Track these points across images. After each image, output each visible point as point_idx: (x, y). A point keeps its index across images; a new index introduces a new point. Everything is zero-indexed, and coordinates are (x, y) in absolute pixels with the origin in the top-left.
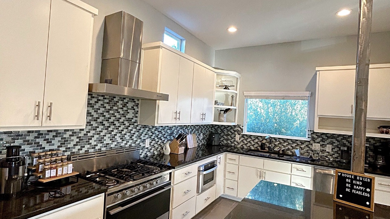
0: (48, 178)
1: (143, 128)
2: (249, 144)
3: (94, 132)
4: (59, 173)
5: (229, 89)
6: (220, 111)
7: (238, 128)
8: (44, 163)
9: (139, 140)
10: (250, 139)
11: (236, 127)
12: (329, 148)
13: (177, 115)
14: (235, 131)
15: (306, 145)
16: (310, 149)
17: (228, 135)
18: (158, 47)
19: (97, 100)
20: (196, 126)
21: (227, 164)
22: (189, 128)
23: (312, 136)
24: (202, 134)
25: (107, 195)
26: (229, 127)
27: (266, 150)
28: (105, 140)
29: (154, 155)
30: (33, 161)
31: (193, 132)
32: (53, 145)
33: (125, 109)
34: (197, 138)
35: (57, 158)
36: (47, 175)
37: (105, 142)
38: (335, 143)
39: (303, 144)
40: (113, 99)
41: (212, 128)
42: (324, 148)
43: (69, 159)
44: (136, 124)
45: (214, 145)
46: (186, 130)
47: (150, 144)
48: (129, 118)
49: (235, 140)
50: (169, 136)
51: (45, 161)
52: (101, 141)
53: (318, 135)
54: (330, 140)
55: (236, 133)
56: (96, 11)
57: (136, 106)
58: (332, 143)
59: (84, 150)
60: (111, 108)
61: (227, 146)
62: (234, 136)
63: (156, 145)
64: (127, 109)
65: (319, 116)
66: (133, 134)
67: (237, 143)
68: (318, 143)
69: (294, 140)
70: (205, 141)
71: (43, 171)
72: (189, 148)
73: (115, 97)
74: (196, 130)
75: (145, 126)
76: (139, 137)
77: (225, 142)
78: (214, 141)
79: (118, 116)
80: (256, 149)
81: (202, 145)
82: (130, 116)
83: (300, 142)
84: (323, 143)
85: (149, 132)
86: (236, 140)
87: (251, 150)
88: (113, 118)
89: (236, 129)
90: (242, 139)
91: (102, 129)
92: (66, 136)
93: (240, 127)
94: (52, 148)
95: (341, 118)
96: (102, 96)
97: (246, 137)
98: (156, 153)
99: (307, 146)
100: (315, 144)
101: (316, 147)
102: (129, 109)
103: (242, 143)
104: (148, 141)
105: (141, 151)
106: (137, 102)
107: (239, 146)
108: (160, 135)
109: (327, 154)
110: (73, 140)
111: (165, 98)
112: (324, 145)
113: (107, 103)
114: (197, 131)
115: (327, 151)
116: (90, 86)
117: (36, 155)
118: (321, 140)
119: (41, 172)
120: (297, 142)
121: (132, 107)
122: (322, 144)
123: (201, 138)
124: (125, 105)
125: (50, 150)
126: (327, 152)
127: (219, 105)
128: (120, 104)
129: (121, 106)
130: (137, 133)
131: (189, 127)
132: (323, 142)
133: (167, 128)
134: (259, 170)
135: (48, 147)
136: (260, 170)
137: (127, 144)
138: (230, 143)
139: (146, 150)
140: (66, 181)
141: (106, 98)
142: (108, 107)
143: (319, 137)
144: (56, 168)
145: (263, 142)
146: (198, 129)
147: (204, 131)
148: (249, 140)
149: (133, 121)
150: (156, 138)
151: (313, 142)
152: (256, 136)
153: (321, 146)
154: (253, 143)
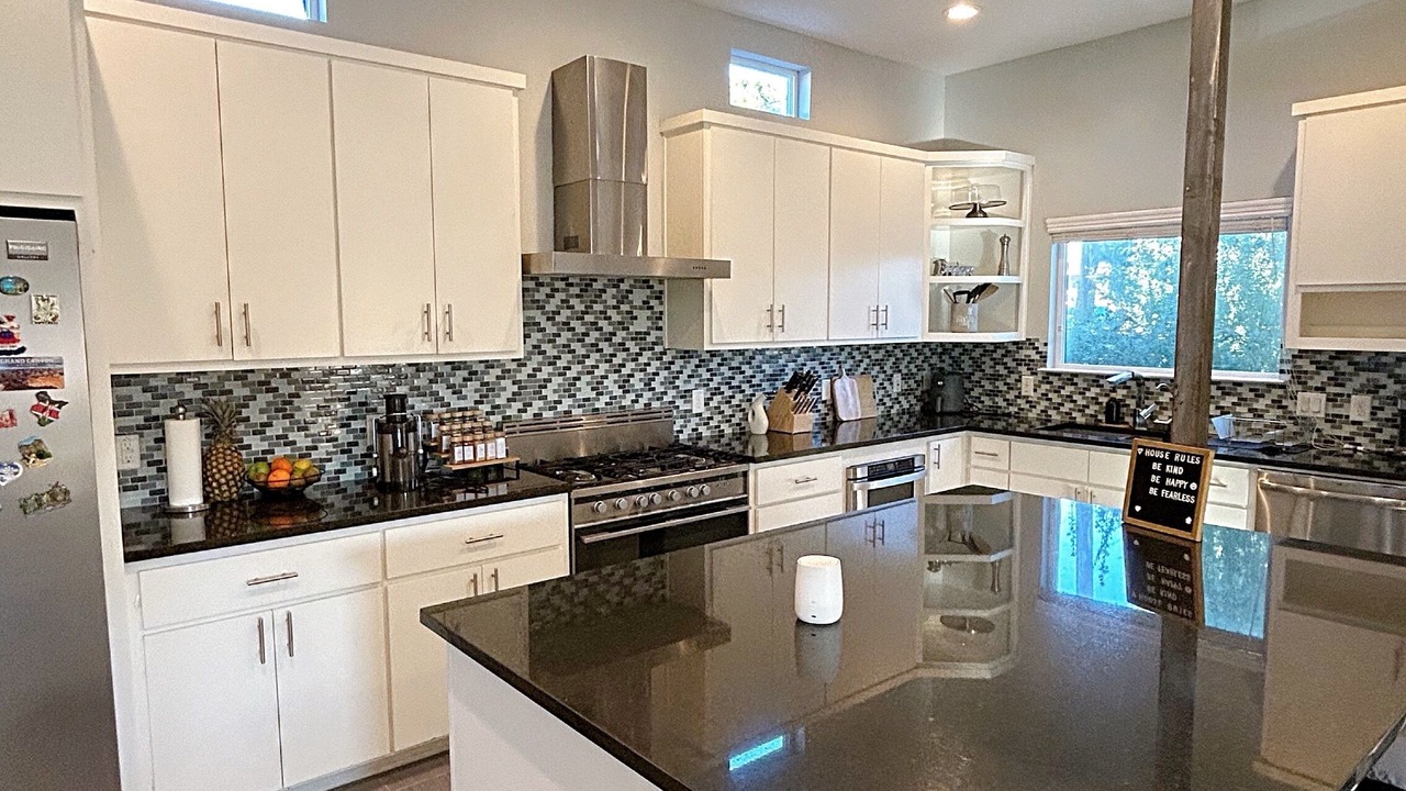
0: (459, 463)
1: (682, 358)
2: (1068, 406)
3: (550, 369)
4: (480, 455)
5: (985, 215)
6: (955, 294)
7: (1028, 352)
8: (450, 433)
9: (672, 393)
10: (1072, 388)
11: (1022, 348)
12: (1358, 408)
13: (774, 317)
14: (1019, 362)
15: (1273, 401)
16: (1288, 415)
17: (995, 377)
18: (701, 125)
19: (552, 290)
20: (871, 352)
21: (972, 469)
22: (842, 358)
23: (1295, 367)
24: (897, 378)
25: (573, 501)
26: (999, 347)
27: (1127, 423)
28: (579, 390)
29: (723, 436)
30: (430, 430)
31: (861, 370)
32: (465, 398)
33: (625, 308)
34: (878, 388)
35: (475, 425)
36: (458, 458)
37: (579, 396)
38: (1384, 387)
39: (1263, 396)
40: (591, 285)
41: (944, 357)
42: (1341, 406)
43: (499, 428)
44: (658, 349)
45: (943, 414)
46: (833, 363)
47: (706, 404)
48: (637, 333)
49: (1020, 393)
50: (768, 380)
51: (451, 430)
52: (570, 389)
53: (1319, 362)
54: (1363, 377)
55: (1023, 369)
56: (519, 80)
57: (657, 298)
58: (1373, 389)
59: (531, 411)
60: (586, 307)
61: (994, 414)
62: (1016, 380)
63: (724, 407)
64: (631, 307)
65: (1303, 290)
66: (654, 374)
67: (1027, 402)
68: (1320, 389)
69: (1227, 386)
70: (914, 401)
71: (450, 450)
72: (844, 419)
73: (596, 280)
74: (874, 365)
75: (687, 352)
76: (671, 382)
77: (988, 402)
78: (943, 401)
79: (608, 329)
80: (1092, 421)
81: (903, 413)
82: (641, 325)
83: (1251, 390)
84: (1338, 390)
85: (702, 371)
86: (1023, 394)
87: (1073, 425)
88: (594, 335)
89: (1022, 354)
90: (1045, 387)
91: (569, 362)
92: (490, 378)
93: (1037, 348)
94: (463, 404)
95: (1387, 289)
96: (563, 279)
97: (1057, 383)
98: (727, 430)
99: (1277, 403)
100: (1308, 394)
101: (1312, 404)
102: (635, 307)
103: (1044, 403)
104: (699, 396)
105: (680, 422)
106: (657, 287)
107: (1032, 415)
108: (739, 377)
109: (1354, 428)
110: (504, 389)
111: (722, 271)
112: (1342, 395)
113: (578, 296)
114: (877, 368)
115: (1351, 419)
116: (526, 260)
117: (434, 417)
118: (1329, 379)
119: (447, 452)
120: (1239, 389)
121: (644, 302)
122: (1335, 394)
123: (895, 390)
124: (623, 298)
125: (460, 410)
126: (1354, 423)
127: (950, 274)
128: (609, 297)
129: (614, 302)
130: (664, 373)
131: (845, 354)
132: (1336, 385)
133: (759, 357)
134: (1074, 486)
135: (456, 403)
136: (1077, 486)
137: (637, 401)
138: (1004, 404)
139: (697, 420)
140: (496, 472)
141: (572, 285)
142: (580, 307)
143: (1321, 367)
144: (472, 443)
145: (1113, 395)
146: (882, 360)
147: (907, 367)
148: (1069, 389)
149: (650, 339)
150: (724, 388)
151: (1300, 387)
152: (1091, 375)
153: (1328, 400)
154: (1081, 402)
